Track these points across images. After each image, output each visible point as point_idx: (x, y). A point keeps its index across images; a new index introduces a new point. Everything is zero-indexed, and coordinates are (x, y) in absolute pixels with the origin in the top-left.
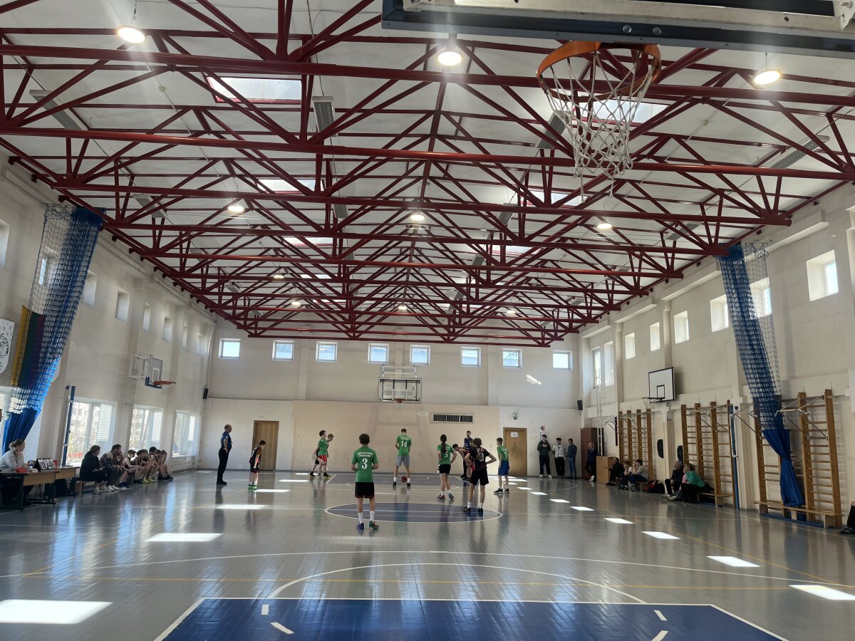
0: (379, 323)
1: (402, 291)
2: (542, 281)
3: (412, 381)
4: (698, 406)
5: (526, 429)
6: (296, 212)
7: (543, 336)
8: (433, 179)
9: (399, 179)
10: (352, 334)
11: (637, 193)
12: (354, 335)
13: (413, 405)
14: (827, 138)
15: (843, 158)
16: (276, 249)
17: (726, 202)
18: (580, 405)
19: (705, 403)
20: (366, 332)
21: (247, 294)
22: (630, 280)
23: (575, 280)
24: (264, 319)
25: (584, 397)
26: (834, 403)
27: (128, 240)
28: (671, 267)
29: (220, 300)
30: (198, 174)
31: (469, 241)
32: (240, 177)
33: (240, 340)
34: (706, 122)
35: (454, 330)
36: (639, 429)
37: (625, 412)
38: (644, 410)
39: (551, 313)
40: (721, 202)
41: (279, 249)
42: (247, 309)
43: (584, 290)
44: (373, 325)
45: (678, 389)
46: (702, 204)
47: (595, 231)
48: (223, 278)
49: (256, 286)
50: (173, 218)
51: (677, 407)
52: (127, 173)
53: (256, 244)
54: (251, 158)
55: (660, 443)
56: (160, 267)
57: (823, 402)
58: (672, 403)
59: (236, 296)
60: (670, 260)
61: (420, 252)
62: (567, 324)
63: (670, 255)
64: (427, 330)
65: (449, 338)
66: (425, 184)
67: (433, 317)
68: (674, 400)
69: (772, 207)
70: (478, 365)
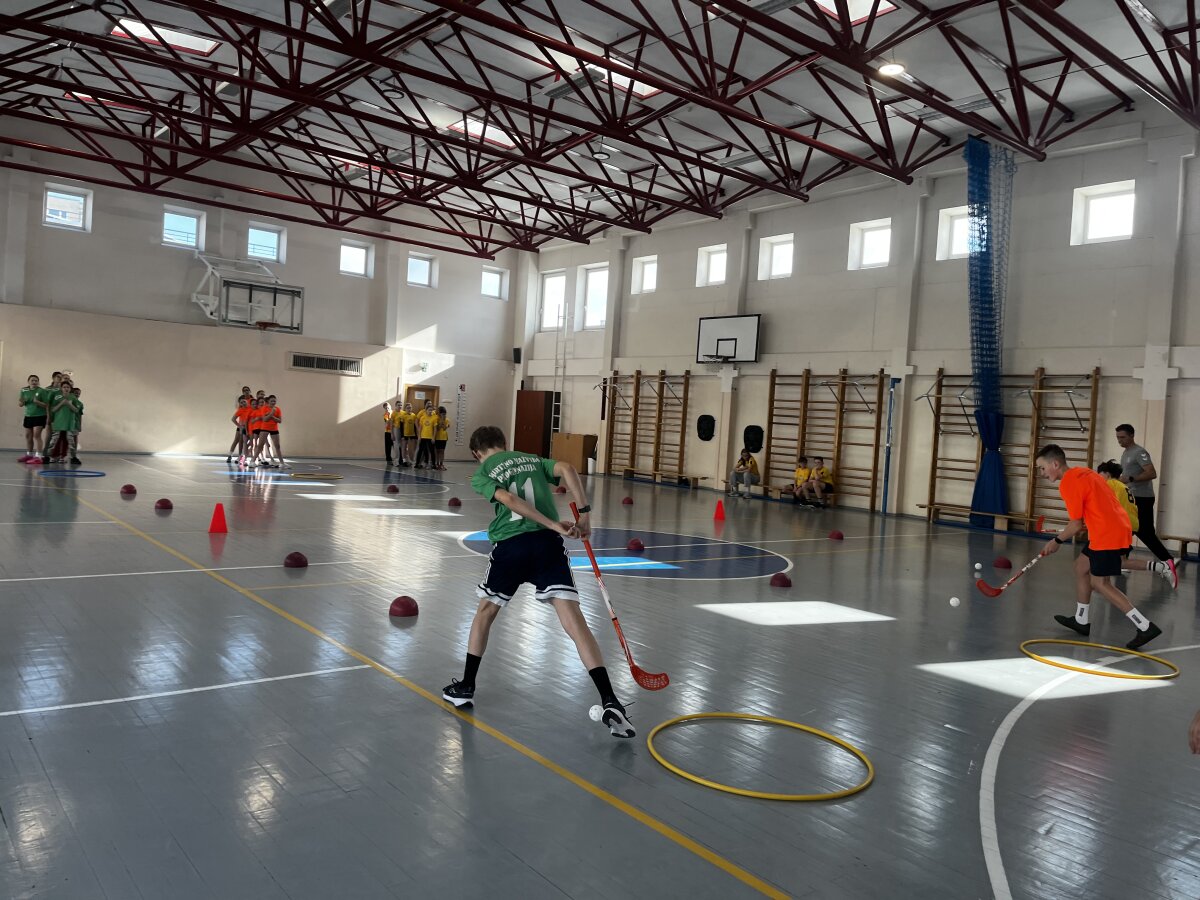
3: (284, 292)
4: (808, 373)
5: (437, 388)
12: (148, 179)
18: (517, 356)
19: (826, 370)
25: (522, 344)
26: (1100, 388)
36: (661, 398)
37: (627, 373)
38: (676, 372)
51: (759, 371)
55: (707, 419)
57: (1088, 383)
68: (756, 361)
70: (366, 275)
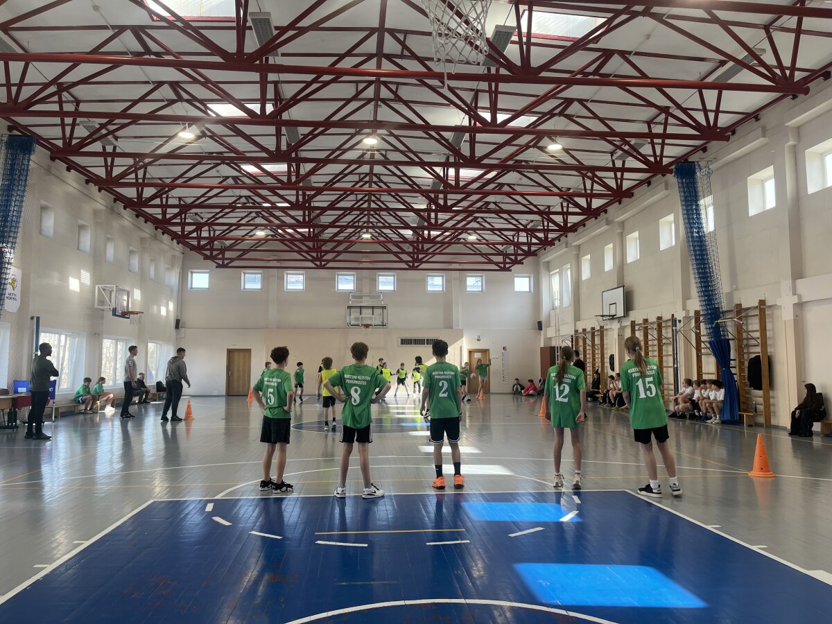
0: (346, 251)
1: (365, 219)
2: (500, 205)
3: (378, 307)
4: (646, 321)
5: (488, 350)
6: (248, 138)
7: (504, 260)
8: (384, 101)
9: (348, 101)
10: (318, 263)
11: (585, 113)
12: (321, 263)
13: (381, 330)
14: (764, 51)
15: (778, 71)
16: (235, 178)
17: (671, 120)
18: (540, 326)
19: (652, 319)
20: (333, 260)
21: (210, 224)
22: (582, 202)
23: (531, 204)
24: (230, 248)
25: (543, 318)
26: (766, 313)
27: (82, 170)
28: (620, 186)
29: (183, 230)
30: (143, 99)
31: (422, 164)
32: (187, 101)
33: (208, 271)
34: (648, 36)
35: (418, 257)
36: (593, 345)
37: (580, 331)
38: (598, 328)
39: (511, 238)
40: (666, 119)
41: (237, 177)
42: (211, 240)
43: (540, 213)
44: (339, 253)
45: (628, 305)
46: (649, 123)
47: (546, 152)
48: (184, 208)
49: (217, 216)
50: (124, 146)
51: (627, 323)
52: (71, 99)
53: (213, 173)
54: (195, 81)
55: (612, 357)
56: (119, 198)
57: (757, 312)
58: (623, 320)
59: (199, 227)
60: (619, 181)
61: (379, 178)
62: (525, 248)
63: (619, 175)
64: (392, 257)
65: (414, 265)
66: (376, 106)
67: (396, 244)
68: (624, 316)
69: (712, 124)
70: (443, 291)
